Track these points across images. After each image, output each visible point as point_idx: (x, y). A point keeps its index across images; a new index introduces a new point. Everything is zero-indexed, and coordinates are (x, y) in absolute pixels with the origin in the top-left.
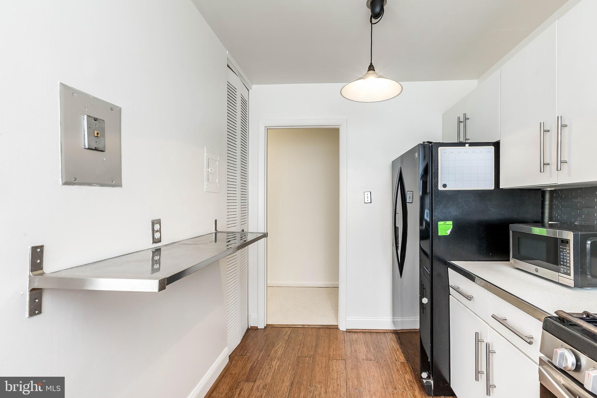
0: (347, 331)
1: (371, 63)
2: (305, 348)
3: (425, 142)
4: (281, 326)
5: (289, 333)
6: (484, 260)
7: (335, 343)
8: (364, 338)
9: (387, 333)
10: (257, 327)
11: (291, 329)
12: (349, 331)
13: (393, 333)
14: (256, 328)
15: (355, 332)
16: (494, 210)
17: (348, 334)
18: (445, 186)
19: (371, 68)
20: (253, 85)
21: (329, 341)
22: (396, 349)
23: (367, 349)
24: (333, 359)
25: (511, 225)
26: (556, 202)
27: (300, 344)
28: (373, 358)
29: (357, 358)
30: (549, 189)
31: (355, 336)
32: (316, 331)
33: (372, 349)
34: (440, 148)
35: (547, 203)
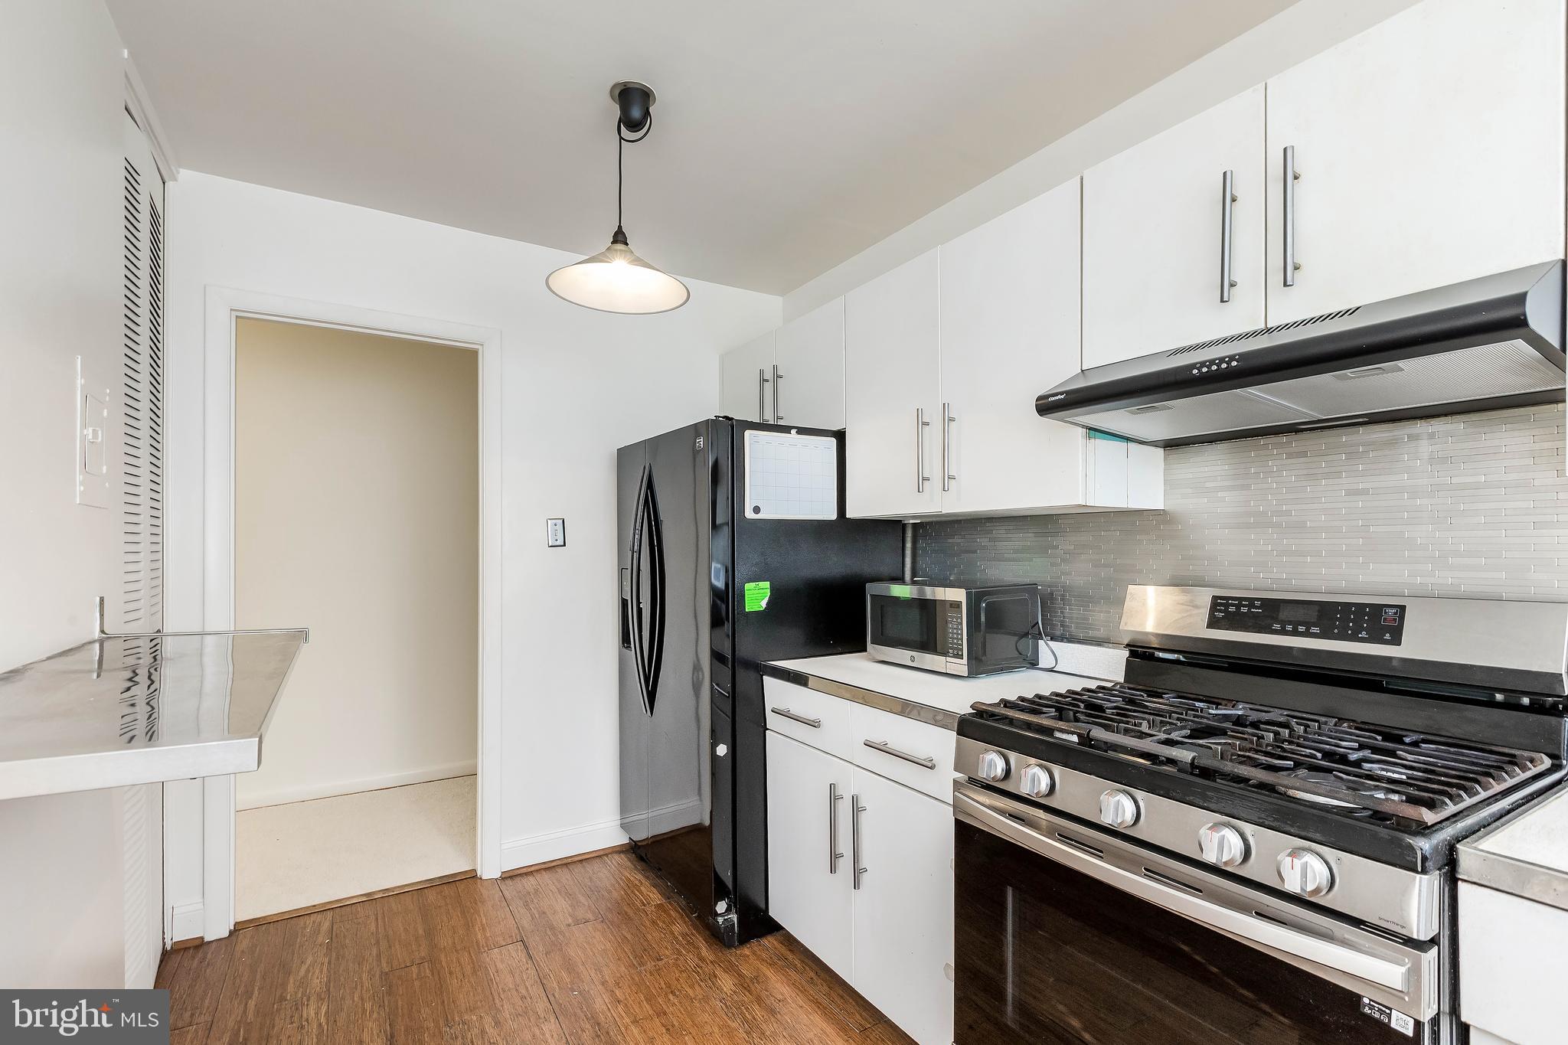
0: (503, 876)
1: (620, 227)
2: (397, 947)
3: (719, 417)
4: (292, 914)
5: (326, 925)
6: (820, 654)
7: (481, 910)
8: (555, 881)
9: (607, 855)
10: (202, 938)
11: (330, 914)
12: (509, 876)
13: (620, 852)
14: (197, 943)
15: (526, 874)
16: (836, 559)
17: (509, 882)
18: (757, 510)
19: (620, 237)
20: (181, 170)
21: (463, 913)
22: (637, 882)
23: (569, 902)
24: (487, 946)
25: (868, 585)
26: (921, 543)
27: (378, 942)
28: (590, 916)
29: (552, 928)
30: (912, 521)
31: (530, 883)
32: (412, 898)
33: (582, 899)
34: (748, 433)
35: (909, 545)
